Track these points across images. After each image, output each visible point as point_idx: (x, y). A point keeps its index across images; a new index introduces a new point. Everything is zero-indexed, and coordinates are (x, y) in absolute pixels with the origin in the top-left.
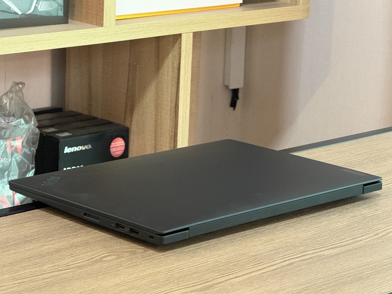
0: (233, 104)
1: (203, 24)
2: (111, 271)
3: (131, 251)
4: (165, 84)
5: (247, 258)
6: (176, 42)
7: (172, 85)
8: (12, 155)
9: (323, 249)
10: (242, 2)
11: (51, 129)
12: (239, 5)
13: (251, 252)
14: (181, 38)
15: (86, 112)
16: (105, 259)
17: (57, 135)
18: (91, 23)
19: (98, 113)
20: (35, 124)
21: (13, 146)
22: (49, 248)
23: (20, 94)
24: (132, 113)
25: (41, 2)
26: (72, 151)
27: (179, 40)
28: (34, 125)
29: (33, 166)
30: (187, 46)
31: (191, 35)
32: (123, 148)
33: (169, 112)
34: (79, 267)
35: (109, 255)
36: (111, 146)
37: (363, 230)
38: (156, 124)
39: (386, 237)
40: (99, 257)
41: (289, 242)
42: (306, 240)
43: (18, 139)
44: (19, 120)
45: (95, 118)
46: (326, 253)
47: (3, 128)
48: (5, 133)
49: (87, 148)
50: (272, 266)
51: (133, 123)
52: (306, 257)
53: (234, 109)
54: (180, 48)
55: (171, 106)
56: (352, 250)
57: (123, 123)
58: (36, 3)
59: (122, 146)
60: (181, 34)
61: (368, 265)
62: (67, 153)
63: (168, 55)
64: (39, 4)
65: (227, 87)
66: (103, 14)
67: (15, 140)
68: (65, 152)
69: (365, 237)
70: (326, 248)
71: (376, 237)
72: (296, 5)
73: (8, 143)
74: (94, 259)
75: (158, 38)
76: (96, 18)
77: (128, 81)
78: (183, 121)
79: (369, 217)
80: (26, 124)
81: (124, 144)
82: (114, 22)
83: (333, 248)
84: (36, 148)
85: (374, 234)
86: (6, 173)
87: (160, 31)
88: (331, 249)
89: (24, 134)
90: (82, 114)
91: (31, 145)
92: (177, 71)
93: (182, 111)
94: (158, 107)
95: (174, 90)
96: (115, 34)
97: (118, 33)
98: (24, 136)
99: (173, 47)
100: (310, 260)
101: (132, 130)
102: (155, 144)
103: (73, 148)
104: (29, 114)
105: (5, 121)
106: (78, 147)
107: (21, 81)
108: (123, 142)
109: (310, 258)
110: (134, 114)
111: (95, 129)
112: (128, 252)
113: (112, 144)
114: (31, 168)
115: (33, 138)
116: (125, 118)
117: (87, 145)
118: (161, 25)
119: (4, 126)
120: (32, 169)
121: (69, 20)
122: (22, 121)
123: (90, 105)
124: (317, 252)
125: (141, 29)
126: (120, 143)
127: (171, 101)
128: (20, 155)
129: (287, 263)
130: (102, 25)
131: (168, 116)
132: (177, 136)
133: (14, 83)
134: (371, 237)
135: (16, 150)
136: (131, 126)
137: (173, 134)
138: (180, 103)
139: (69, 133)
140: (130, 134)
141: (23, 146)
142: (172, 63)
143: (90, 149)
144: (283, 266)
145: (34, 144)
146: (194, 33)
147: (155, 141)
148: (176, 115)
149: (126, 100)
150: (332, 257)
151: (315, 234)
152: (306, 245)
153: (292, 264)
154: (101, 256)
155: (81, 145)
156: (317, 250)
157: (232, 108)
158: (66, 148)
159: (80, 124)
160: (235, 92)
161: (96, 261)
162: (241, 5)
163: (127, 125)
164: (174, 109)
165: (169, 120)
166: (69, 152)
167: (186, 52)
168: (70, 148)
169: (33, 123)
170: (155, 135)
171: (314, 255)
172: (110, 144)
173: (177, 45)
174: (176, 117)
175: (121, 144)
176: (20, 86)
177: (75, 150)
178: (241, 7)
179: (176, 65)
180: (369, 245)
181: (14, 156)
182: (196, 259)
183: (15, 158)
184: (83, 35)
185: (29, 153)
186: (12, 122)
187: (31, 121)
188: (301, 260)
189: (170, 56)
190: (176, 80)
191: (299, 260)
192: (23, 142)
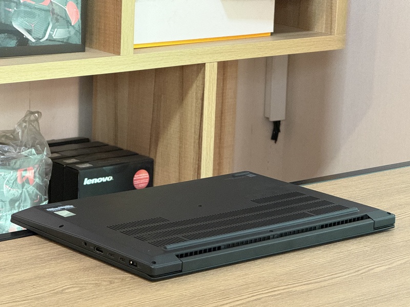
0: (275, 137)
1: (229, 54)
2: (69, 303)
3: (96, 283)
4: (189, 115)
5: (214, 293)
6: (200, 72)
7: (196, 115)
8: (23, 186)
9: (297, 285)
10: (272, 31)
11: (72, 160)
12: (270, 35)
13: (220, 286)
14: (205, 68)
15: (112, 143)
16: (67, 291)
17: (77, 166)
18: (109, 51)
19: (124, 145)
20: (47, 154)
21: (24, 176)
22: (13, 279)
23: (35, 124)
24: (157, 145)
25: (56, 29)
26: (93, 183)
27: (203, 70)
28: (46, 156)
29: (47, 197)
30: (211, 76)
31: (216, 65)
32: (147, 181)
33: (193, 144)
34: (37, 299)
35: (72, 287)
36: (134, 179)
37: (345, 266)
38: (180, 156)
39: (366, 273)
40: (61, 289)
41: (264, 277)
42: (281, 275)
43: (29, 170)
44: (30, 150)
45: (121, 149)
46: (298, 289)
47: (14, 158)
48: (15, 163)
49: (108, 180)
50: (237, 301)
51: (158, 155)
52: (276, 293)
53: (275, 142)
54: (204, 78)
55: (194, 137)
56: (327, 286)
57: (148, 155)
58: (51, 31)
59: (147, 178)
60: (205, 64)
61: (339, 302)
62: (87, 184)
63: (192, 85)
64: (53, 32)
65: (268, 118)
66: (120, 42)
67: (26, 170)
68: (85, 184)
69: (344, 274)
70: (301, 284)
71: (356, 273)
72: (331, 35)
73: (18, 174)
74: (56, 291)
75: (182, 67)
76: (113, 46)
77: (153, 111)
78: (207, 153)
79: (355, 253)
80: (38, 154)
81: (148, 176)
82: (132, 51)
83: (307, 284)
84: (49, 179)
85: (354, 270)
86: (17, 204)
87: (182, 60)
88: (304, 285)
89: (36, 164)
90: (108, 145)
91: (44, 176)
92: (200, 101)
93: (205, 143)
94: (181, 139)
95: (198, 121)
96: (132, 63)
97: (137, 61)
98: (37, 166)
99: (197, 77)
100: (280, 296)
101: (157, 161)
102: (179, 176)
103: (93, 180)
104: (41, 144)
105: (16, 151)
106: (99, 179)
107: (37, 110)
108: (147, 174)
109: (280, 294)
110: (159, 146)
111: (118, 161)
112: (93, 284)
113: (135, 176)
114: (43, 200)
115: (45, 169)
116: (150, 149)
117: (108, 176)
118: (182, 54)
119: (14, 156)
120: (45, 200)
121: (86, 48)
122: (33, 151)
123: (116, 136)
124: (289, 288)
125: (161, 58)
126: (144, 175)
127: (195, 132)
128: (31, 187)
129: (255, 298)
130: (118, 53)
131: (192, 147)
132: (200, 169)
133: (28, 113)
134: (351, 273)
135: (27, 181)
136: (155, 157)
137: (197, 166)
138: (203, 135)
139: (90, 164)
140: (154, 166)
141: (35, 177)
142: (196, 93)
143: (112, 180)
144: (249, 302)
145: (47, 174)
146: (218, 62)
147: (179, 173)
148: (199, 147)
149: (151, 131)
150: (303, 293)
151: (293, 270)
152: (280, 280)
153: (260, 299)
154: (63, 288)
155: (102, 177)
156: (289, 286)
157: (273, 141)
158: (86, 179)
159: (104, 155)
160: (277, 125)
161: (57, 293)
162: (272, 34)
163: (152, 156)
164: (197, 141)
165: (192, 151)
166: (88, 183)
167: (210, 82)
168: (90, 180)
169: (45, 153)
170: (179, 167)
171: (285, 291)
172: (133, 177)
173: (201, 75)
174: (199, 149)
175: (145, 177)
176: (36, 115)
177: (96, 182)
178: (272, 37)
179: (200, 95)
180: (346, 282)
181: (25, 187)
182: (160, 292)
183: (26, 189)
184: (99, 64)
185: (41, 184)
186: (23, 151)
187: (43, 151)
188: (269, 296)
189: (194, 86)
190: (200, 111)
191: (267, 295)
192: (35, 173)
